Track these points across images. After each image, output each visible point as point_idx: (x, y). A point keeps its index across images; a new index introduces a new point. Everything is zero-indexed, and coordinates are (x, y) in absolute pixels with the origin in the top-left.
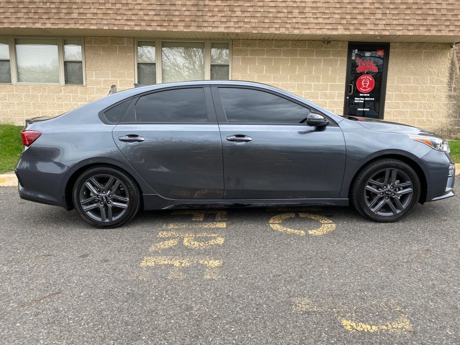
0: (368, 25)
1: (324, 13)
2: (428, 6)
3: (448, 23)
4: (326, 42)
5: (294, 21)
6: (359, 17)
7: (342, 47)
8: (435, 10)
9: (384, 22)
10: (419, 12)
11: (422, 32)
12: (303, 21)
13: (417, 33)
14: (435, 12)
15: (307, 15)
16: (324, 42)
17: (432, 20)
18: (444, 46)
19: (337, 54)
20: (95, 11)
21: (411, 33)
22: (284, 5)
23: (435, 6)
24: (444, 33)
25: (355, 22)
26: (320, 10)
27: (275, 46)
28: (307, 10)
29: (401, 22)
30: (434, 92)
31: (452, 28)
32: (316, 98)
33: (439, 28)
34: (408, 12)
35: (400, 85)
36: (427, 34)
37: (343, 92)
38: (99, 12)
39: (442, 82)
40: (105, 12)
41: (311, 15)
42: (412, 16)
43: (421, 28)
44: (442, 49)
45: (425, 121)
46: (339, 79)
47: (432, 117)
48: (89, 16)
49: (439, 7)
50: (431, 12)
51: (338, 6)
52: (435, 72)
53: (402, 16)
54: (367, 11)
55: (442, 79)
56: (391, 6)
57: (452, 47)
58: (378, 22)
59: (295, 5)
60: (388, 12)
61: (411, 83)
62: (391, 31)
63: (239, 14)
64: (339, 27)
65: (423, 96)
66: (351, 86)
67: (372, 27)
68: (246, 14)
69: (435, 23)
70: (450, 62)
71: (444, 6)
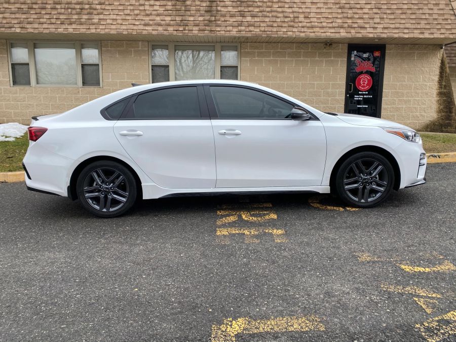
0: (368, 29)
1: (327, 18)
2: (421, 11)
3: (439, 27)
4: (328, 44)
5: (300, 25)
6: (359, 21)
7: (342, 49)
8: (427, 15)
9: (382, 26)
10: (413, 17)
11: (416, 34)
12: (308, 25)
13: (411, 36)
14: (427, 16)
15: (312, 20)
16: (326, 44)
17: (425, 24)
18: (434, 47)
19: (338, 55)
20: (115, 17)
21: (406, 36)
22: (290, 10)
23: (427, 11)
24: (436, 36)
25: (356, 25)
26: (324, 15)
27: (281, 49)
28: (312, 15)
29: (398, 25)
30: (426, 89)
31: (443, 31)
32: (319, 96)
33: (432, 31)
34: (403, 16)
35: (395, 83)
36: (421, 36)
37: (344, 90)
38: (118, 17)
39: (433, 80)
40: (124, 18)
41: (315, 20)
42: (407, 21)
43: (415, 31)
44: (433, 50)
45: (419, 116)
46: (339, 79)
47: (425, 112)
48: (109, 21)
49: (431, 12)
50: (424, 17)
51: (340, 11)
52: (427, 71)
53: (398, 21)
54: (366, 16)
55: (433, 78)
56: (388, 12)
57: (442, 48)
58: (376, 26)
59: (301, 11)
60: (385, 16)
61: (405, 82)
62: (388, 34)
63: (249, 19)
64: (342, 30)
65: (416, 93)
66: (351, 85)
67: (371, 30)
68: (256, 19)
69: (428, 27)
70: (440, 61)
71: (436, 11)
